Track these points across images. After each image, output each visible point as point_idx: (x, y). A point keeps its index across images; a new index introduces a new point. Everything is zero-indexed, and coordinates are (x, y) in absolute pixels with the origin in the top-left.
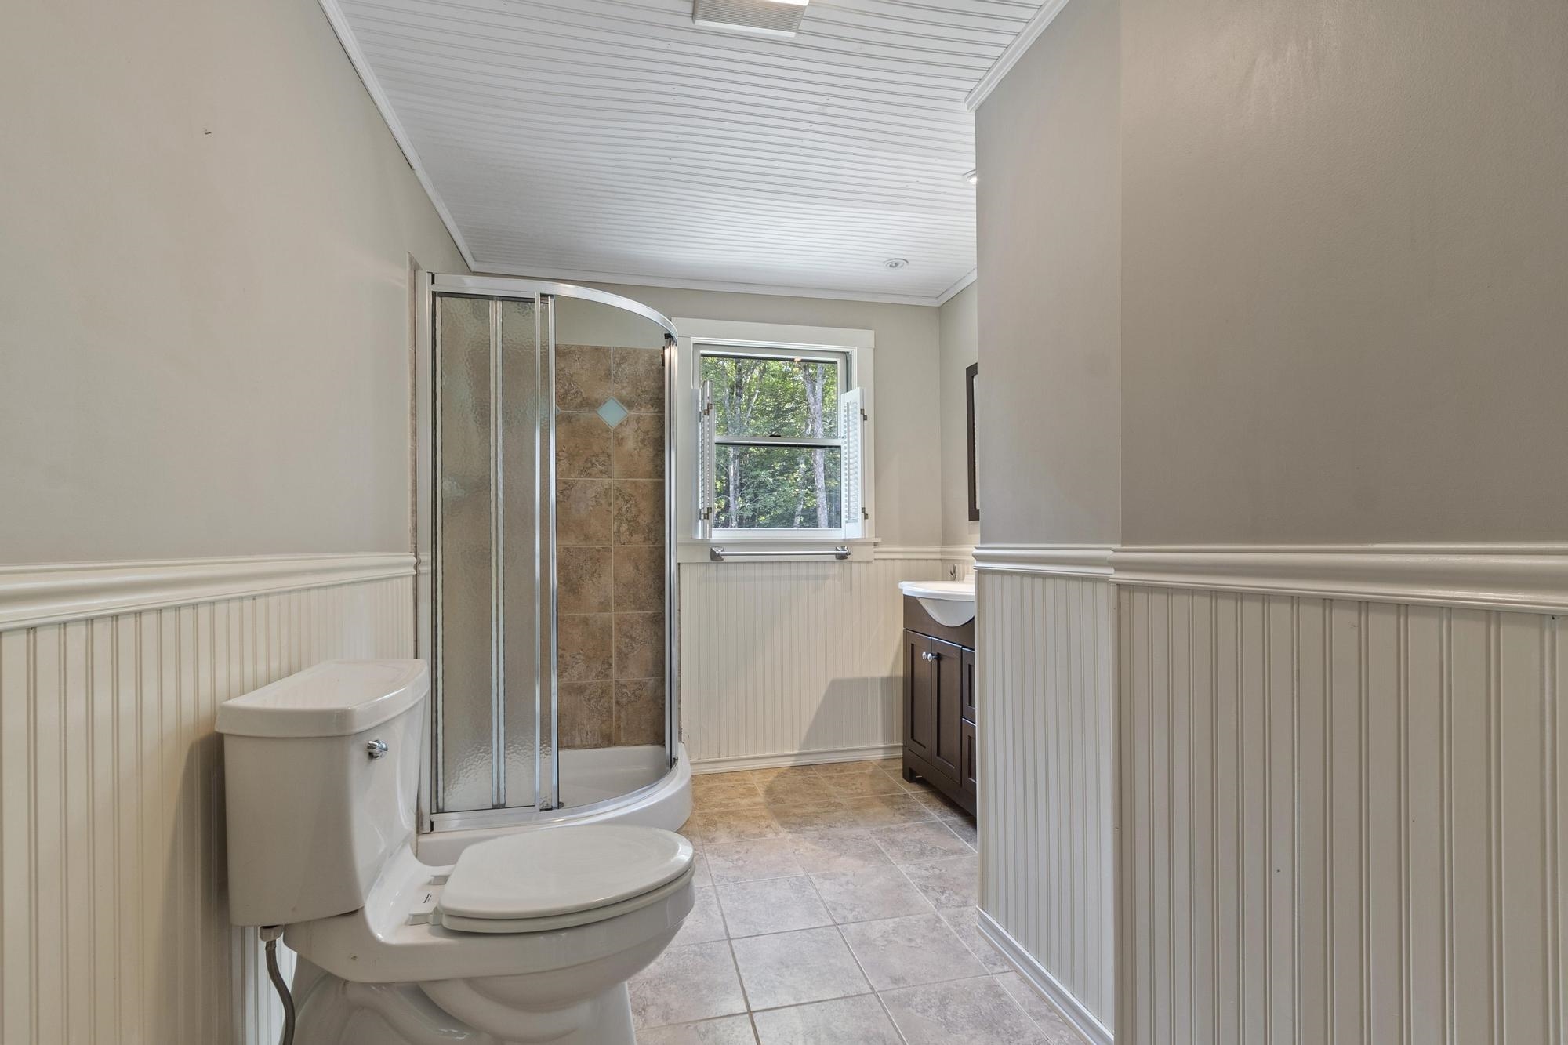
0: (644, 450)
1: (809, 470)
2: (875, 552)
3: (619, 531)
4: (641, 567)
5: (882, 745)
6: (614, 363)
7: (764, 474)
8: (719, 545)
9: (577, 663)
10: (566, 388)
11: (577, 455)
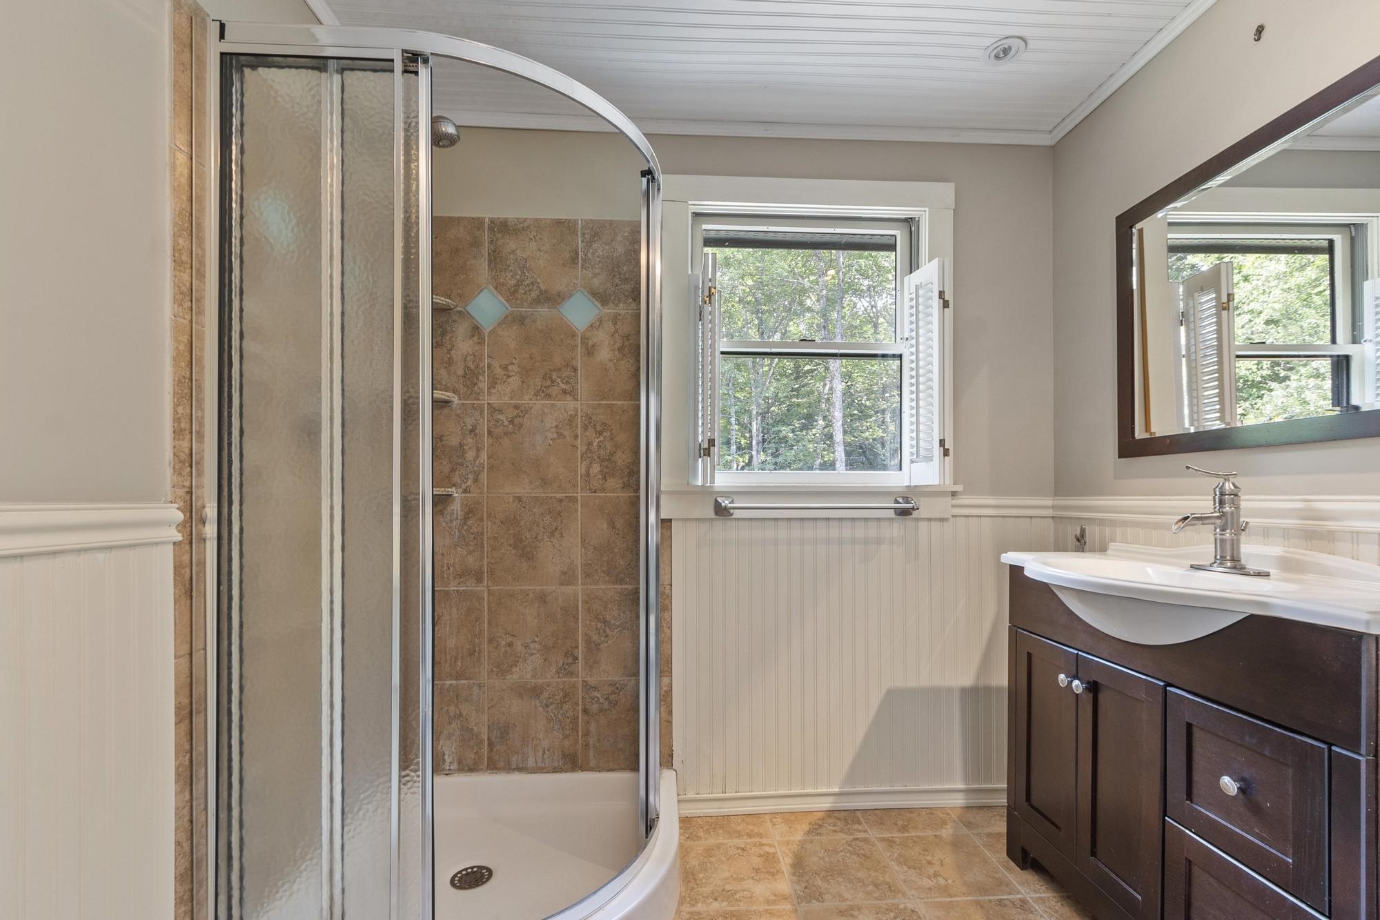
0: (623, 362)
1: (827, 426)
2: (953, 506)
3: (588, 474)
4: (619, 524)
5: (961, 786)
6: (582, 241)
7: (785, 430)
8: (726, 494)
9: (531, 655)
10: (518, 277)
11: (531, 370)
